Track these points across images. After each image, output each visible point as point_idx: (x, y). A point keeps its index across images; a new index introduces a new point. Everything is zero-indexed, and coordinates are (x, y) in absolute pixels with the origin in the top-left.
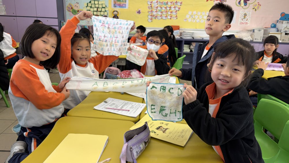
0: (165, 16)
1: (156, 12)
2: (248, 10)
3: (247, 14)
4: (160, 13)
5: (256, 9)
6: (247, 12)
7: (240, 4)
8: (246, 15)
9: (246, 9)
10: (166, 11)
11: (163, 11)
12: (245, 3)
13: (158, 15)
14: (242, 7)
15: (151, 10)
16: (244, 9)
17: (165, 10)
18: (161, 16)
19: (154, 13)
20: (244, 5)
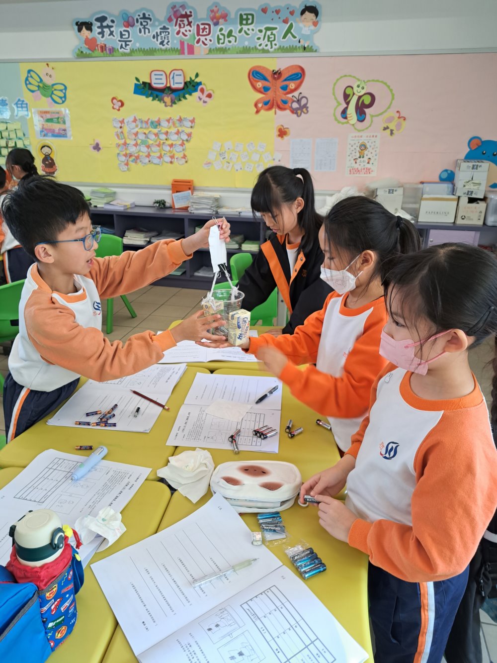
0: (158, 154)
1: (136, 145)
4: (144, 149)
5: (392, 131)
7: (346, 118)
9: (363, 130)
10: (157, 143)
11: (151, 142)
13: (141, 154)
14: (353, 125)
15: (124, 140)
16: (359, 131)
17: (156, 141)
18: (148, 156)
19: (132, 150)
20: (358, 120)
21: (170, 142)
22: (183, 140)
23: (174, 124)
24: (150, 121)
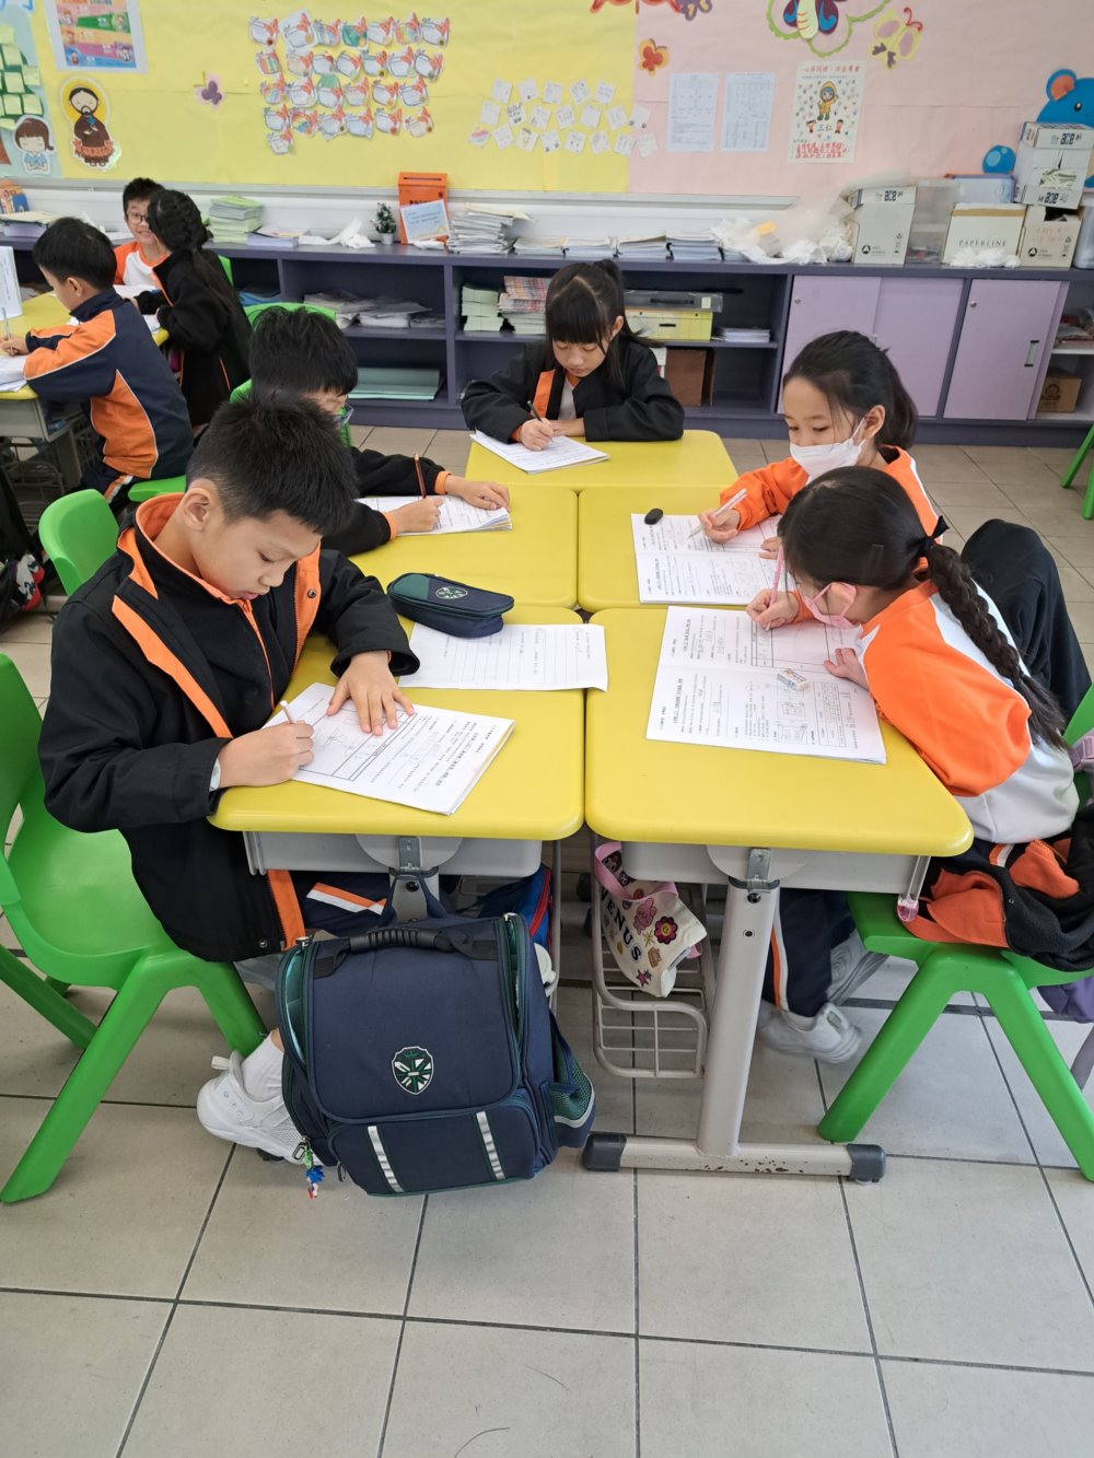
0: (362, 111)
1: (308, 88)
2: (847, 64)
3: (838, 92)
5: (891, 55)
6: (841, 73)
7: (794, 24)
8: (834, 95)
9: (830, 54)
12: (827, 17)
13: (321, 110)
14: (809, 40)
15: (276, 76)
16: (821, 55)
17: (356, 80)
18: (339, 114)
19: (299, 99)
20: (820, 29)
21: (389, 81)
22: (421, 76)
23: (399, 36)
24: (340, 27)
